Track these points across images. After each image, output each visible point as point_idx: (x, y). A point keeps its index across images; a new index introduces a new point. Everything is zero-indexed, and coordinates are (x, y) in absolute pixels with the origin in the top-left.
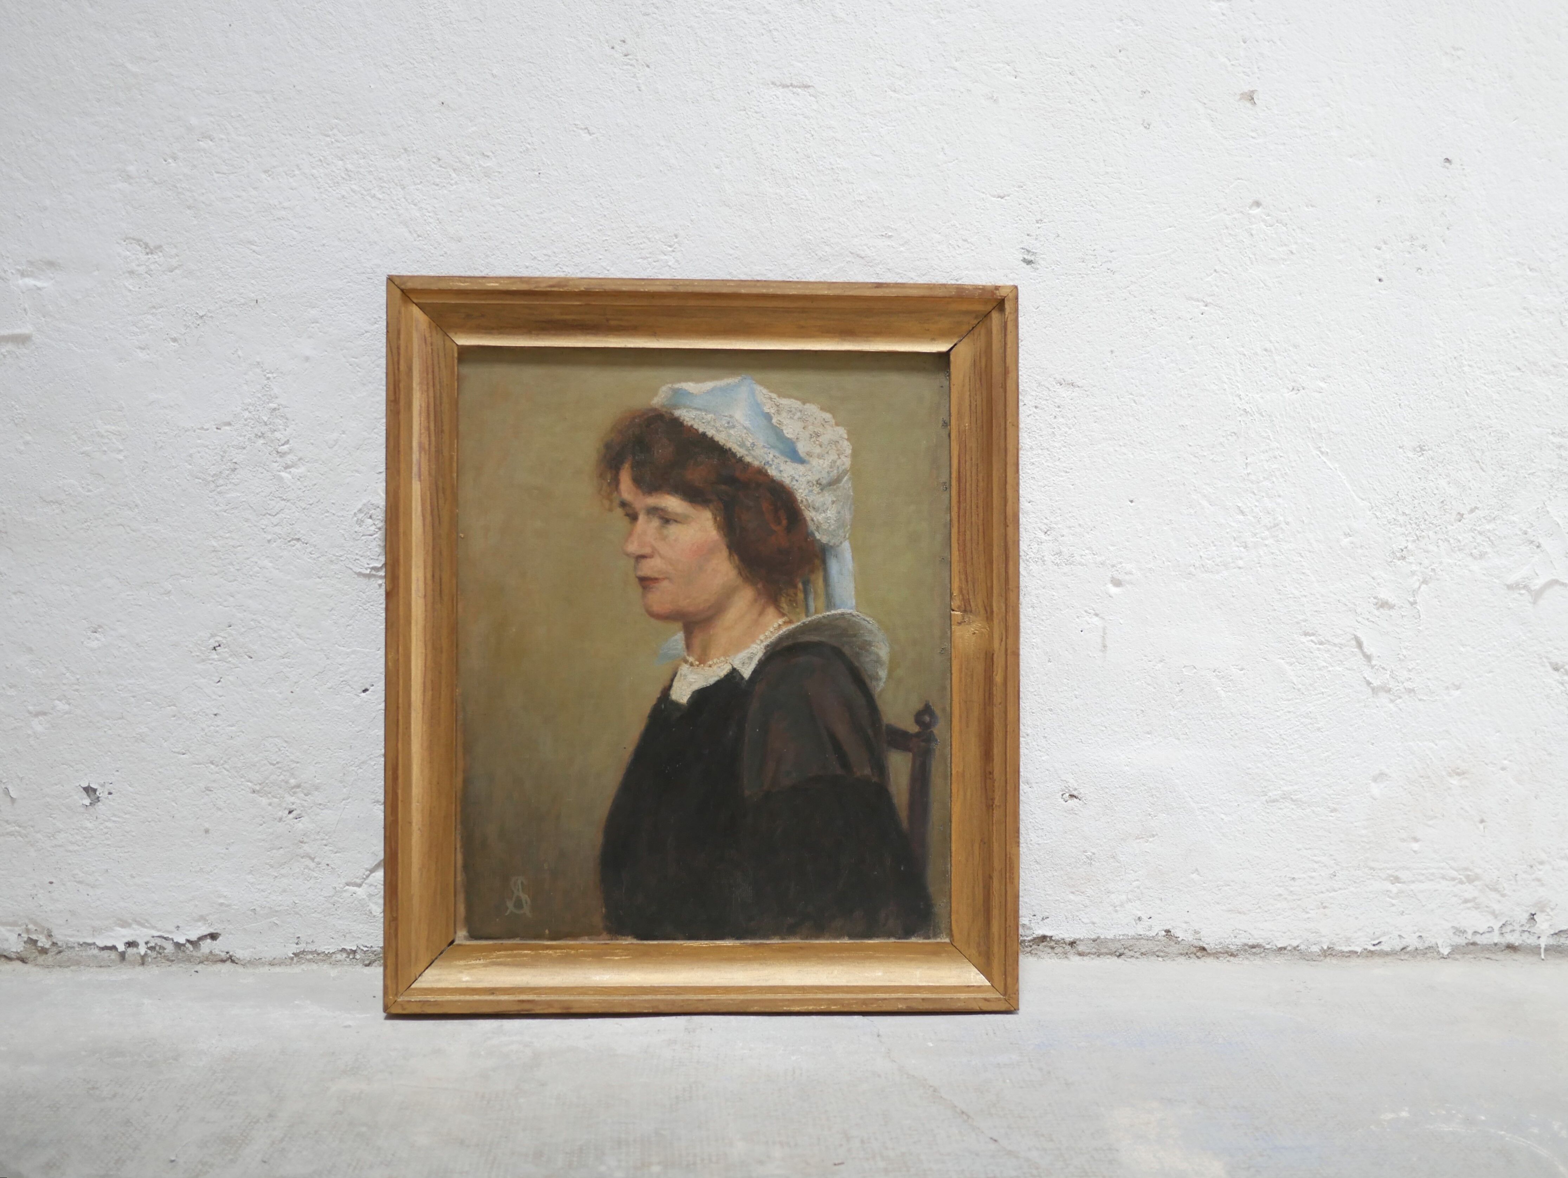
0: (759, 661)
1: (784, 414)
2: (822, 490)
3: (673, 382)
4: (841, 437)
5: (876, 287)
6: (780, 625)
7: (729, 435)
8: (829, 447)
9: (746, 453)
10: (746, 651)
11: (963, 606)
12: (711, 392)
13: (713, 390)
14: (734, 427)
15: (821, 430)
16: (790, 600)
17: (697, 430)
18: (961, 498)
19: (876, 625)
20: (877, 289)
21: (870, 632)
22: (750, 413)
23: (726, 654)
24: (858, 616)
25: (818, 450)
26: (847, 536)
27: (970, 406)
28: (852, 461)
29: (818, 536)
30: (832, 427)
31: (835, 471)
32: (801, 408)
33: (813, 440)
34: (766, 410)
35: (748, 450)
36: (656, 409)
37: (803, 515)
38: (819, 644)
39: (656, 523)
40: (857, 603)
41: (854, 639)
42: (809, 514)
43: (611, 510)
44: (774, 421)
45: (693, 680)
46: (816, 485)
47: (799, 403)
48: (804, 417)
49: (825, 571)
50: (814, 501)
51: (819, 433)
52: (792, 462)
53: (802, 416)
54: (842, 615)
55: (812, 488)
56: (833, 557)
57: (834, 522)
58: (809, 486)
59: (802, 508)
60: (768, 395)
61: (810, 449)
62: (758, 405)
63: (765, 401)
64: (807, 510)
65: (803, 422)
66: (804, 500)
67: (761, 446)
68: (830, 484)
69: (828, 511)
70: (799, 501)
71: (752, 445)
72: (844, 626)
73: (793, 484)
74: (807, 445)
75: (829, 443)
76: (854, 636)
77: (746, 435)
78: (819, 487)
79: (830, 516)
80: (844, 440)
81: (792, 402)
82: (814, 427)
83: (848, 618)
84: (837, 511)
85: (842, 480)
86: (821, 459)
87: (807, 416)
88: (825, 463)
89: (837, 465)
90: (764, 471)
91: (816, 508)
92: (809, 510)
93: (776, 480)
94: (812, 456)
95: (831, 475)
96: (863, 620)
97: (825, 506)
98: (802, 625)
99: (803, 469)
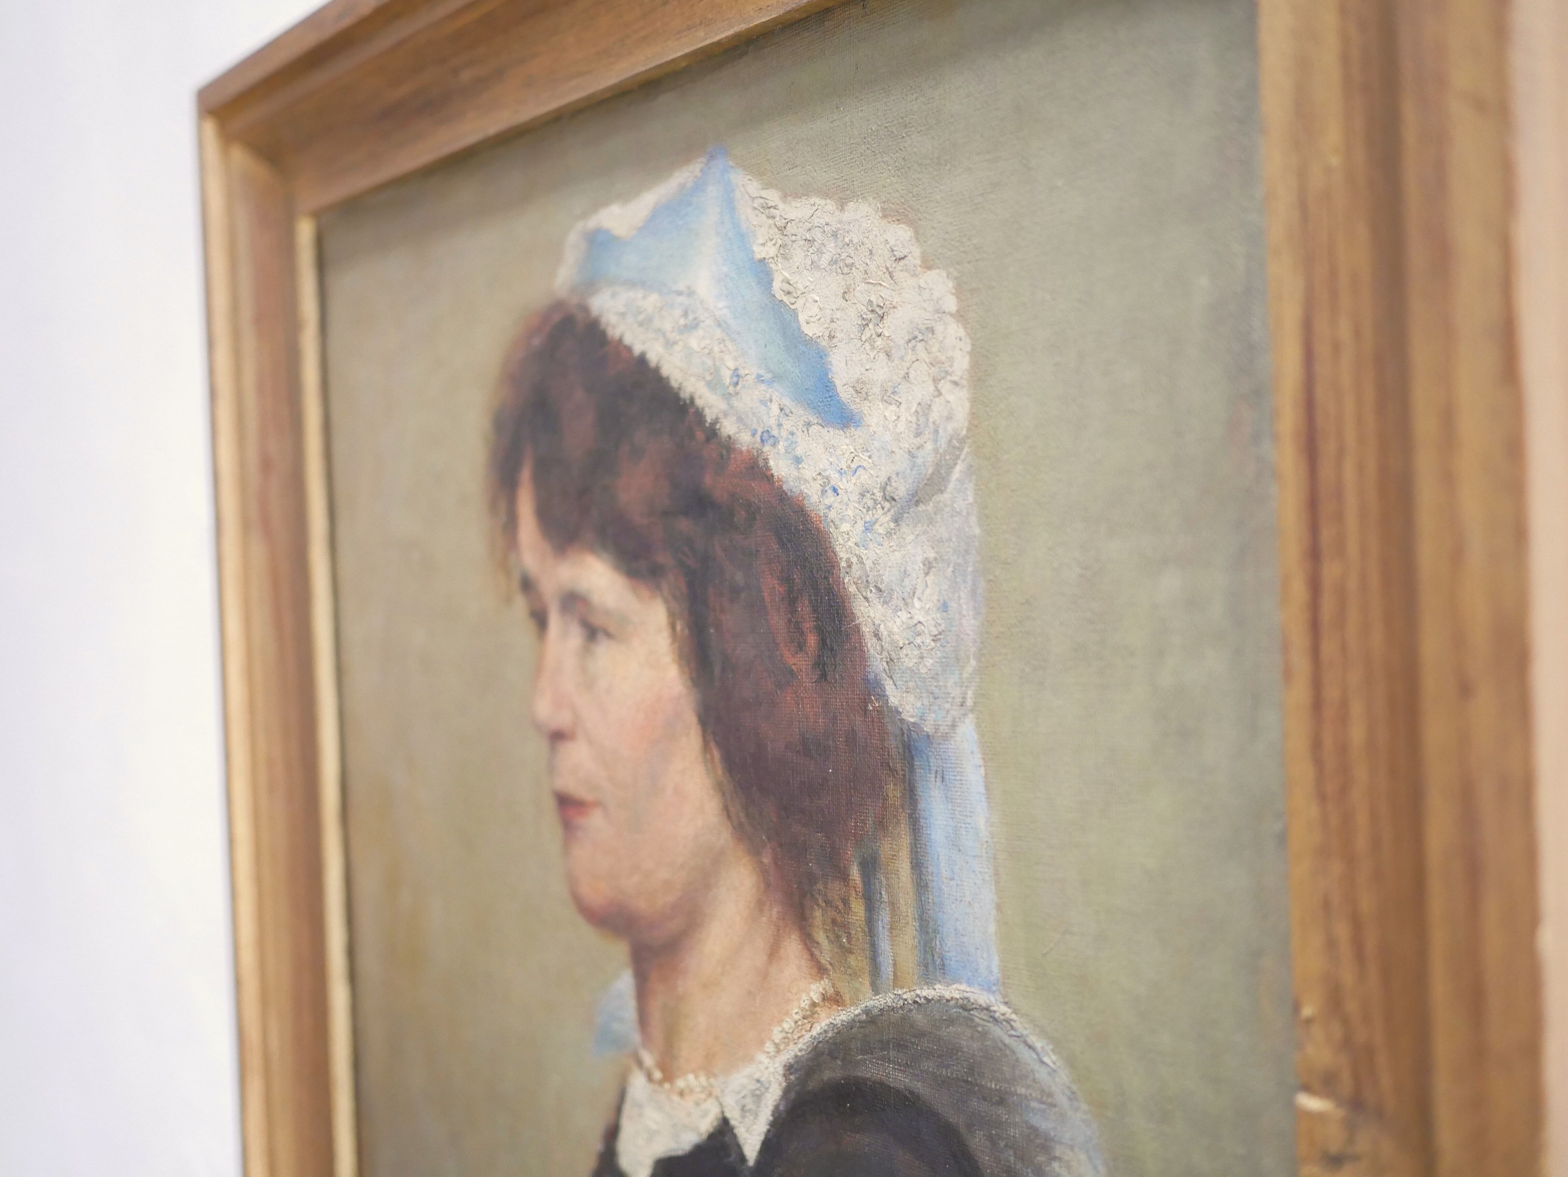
0: (773, 1115)
1: (798, 255)
2: (896, 521)
3: (585, 215)
4: (940, 311)
6: (814, 1005)
7: (690, 354)
8: (910, 357)
9: (723, 406)
10: (747, 1071)
11: (1347, 1077)
12: (649, 224)
13: (656, 212)
14: (695, 325)
15: (886, 294)
16: (834, 922)
17: (629, 349)
18: (1325, 535)
19: (1064, 1077)
21: (1047, 1098)
22: (725, 269)
23: (708, 1066)
24: (1008, 1021)
25: (882, 371)
26: (969, 703)
28: (974, 401)
29: (894, 696)
30: (915, 275)
31: (929, 446)
32: (835, 225)
33: (867, 333)
34: (760, 252)
35: (727, 397)
36: (558, 305)
37: (853, 617)
39: (576, 637)
41: (1002, 1112)
42: (867, 614)
43: (508, 600)
44: (777, 285)
45: (654, 1126)
46: (882, 502)
47: (831, 207)
48: (843, 256)
49: (914, 830)
50: (879, 564)
51: (882, 305)
52: (821, 425)
53: (839, 251)
54: (964, 1008)
55: (873, 515)
56: (934, 780)
57: (933, 644)
58: (864, 508)
59: (850, 590)
60: (761, 198)
61: (863, 370)
62: (742, 238)
63: (755, 223)
64: (861, 597)
65: (842, 274)
66: (854, 560)
67: (753, 377)
68: (916, 498)
69: (916, 600)
70: (843, 564)
71: (735, 379)
72: (971, 1052)
73: (827, 503)
74: (854, 358)
75: (910, 341)
76: (1001, 1102)
77: (722, 345)
78: (889, 510)
79: (921, 619)
80: (948, 319)
81: (815, 208)
82: (870, 286)
83: (981, 1022)
84: (938, 601)
85: (949, 481)
86: (891, 404)
87: (851, 250)
88: (903, 418)
89: (934, 423)
90: (761, 463)
91: (883, 589)
92: (866, 598)
93: (789, 494)
94: (868, 396)
95: (919, 461)
96: (1026, 1043)
97: (907, 581)
98: (864, 1017)
99: (847, 445)
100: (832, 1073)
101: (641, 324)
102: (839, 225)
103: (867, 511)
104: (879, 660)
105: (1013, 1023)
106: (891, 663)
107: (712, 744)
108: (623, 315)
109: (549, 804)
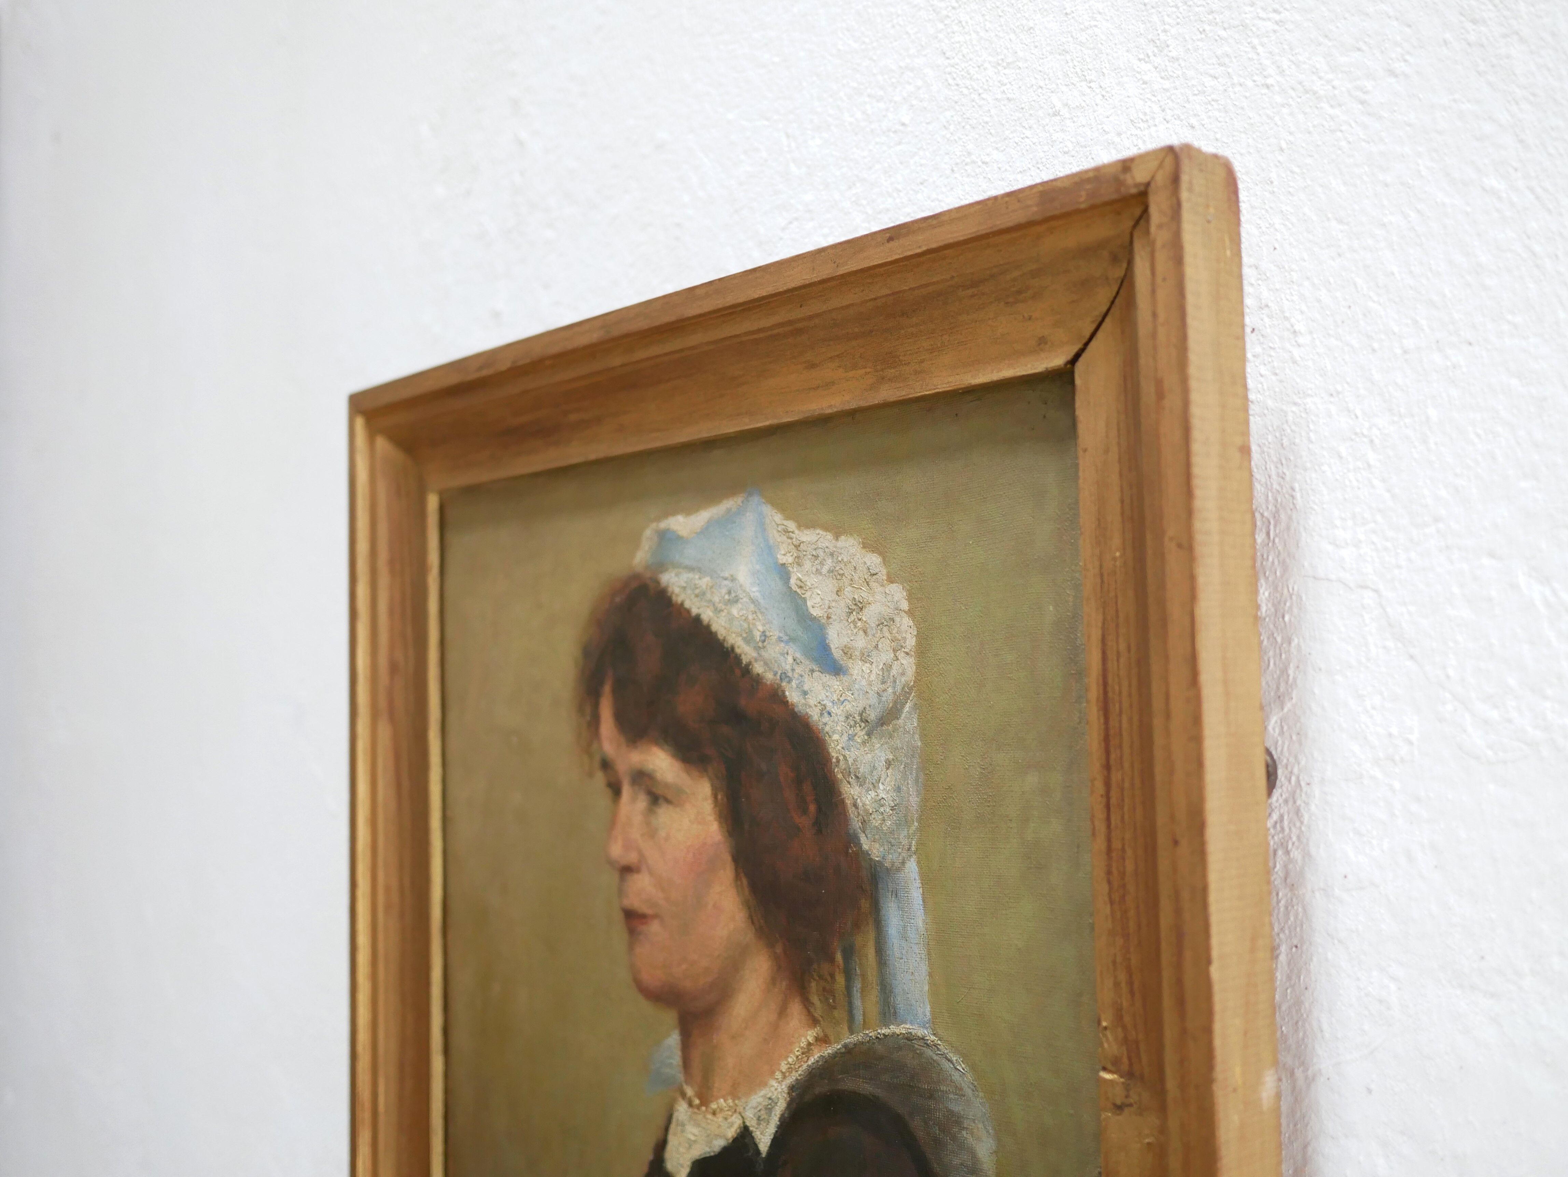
0: (779, 1121)
1: (808, 565)
2: (869, 734)
3: (658, 519)
4: (898, 609)
5: (890, 239)
6: (809, 1044)
7: (731, 619)
8: (879, 635)
9: (754, 654)
10: (762, 1093)
11: (1125, 1060)
12: (705, 531)
13: (710, 523)
14: (736, 600)
15: (864, 595)
16: (824, 989)
17: (688, 611)
18: (1113, 756)
19: (969, 1077)
20: (892, 244)
21: (959, 1091)
22: (758, 567)
23: (734, 1093)
24: (935, 1045)
25: (860, 642)
26: (913, 848)
27: (1122, 501)
28: (918, 665)
29: (865, 843)
30: (882, 586)
31: (890, 690)
32: (832, 549)
33: (852, 618)
34: (782, 559)
35: (757, 649)
36: (636, 577)
37: (840, 793)
38: (872, 1104)
39: (642, 803)
40: (933, 1013)
41: (931, 1103)
42: (851, 791)
43: (591, 775)
44: (793, 581)
45: (693, 1138)
46: (860, 723)
47: (830, 537)
48: (837, 568)
49: (877, 928)
50: (857, 761)
51: (862, 601)
52: (821, 672)
53: (834, 565)
54: (908, 1039)
55: (854, 730)
56: (890, 896)
57: (891, 812)
58: (848, 725)
59: (838, 776)
60: (783, 525)
61: (849, 640)
62: (770, 550)
63: (779, 540)
64: (845, 781)
65: (836, 579)
66: (841, 758)
67: (776, 637)
68: (883, 721)
69: (880, 784)
70: (834, 760)
71: (763, 638)
72: (913, 1067)
73: (824, 721)
74: (843, 632)
75: (879, 625)
76: (931, 1097)
77: (754, 615)
78: (864, 728)
79: (884, 796)
80: (903, 614)
81: (819, 536)
82: (854, 589)
83: (919, 1047)
84: (895, 785)
85: (902, 712)
86: (866, 662)
87: (842, 566)
88: (874, 672)
89: (893, 676)
90: (780, 693)
91: (860, 777)
92: (849, 782)
93: (799, 714)
94: (851, 656)
95: (884, 699)
96: (946, 1058)
97: (875, 773)
98: (843, 1050)
99: (838, 686)
100: (821, 1089)
101: (697, 596)
102: (834, 549)
103: (850, 728)
104: (856, 821)
105: (938, 1046)
106: (864, 823)
107: (742, 875)
108: (684, 588)
109: (618, 916)
